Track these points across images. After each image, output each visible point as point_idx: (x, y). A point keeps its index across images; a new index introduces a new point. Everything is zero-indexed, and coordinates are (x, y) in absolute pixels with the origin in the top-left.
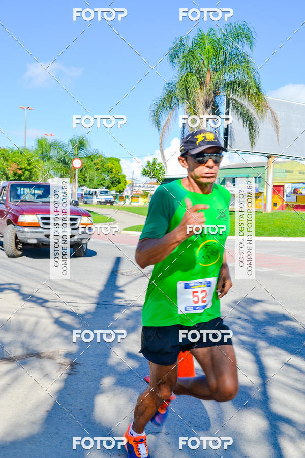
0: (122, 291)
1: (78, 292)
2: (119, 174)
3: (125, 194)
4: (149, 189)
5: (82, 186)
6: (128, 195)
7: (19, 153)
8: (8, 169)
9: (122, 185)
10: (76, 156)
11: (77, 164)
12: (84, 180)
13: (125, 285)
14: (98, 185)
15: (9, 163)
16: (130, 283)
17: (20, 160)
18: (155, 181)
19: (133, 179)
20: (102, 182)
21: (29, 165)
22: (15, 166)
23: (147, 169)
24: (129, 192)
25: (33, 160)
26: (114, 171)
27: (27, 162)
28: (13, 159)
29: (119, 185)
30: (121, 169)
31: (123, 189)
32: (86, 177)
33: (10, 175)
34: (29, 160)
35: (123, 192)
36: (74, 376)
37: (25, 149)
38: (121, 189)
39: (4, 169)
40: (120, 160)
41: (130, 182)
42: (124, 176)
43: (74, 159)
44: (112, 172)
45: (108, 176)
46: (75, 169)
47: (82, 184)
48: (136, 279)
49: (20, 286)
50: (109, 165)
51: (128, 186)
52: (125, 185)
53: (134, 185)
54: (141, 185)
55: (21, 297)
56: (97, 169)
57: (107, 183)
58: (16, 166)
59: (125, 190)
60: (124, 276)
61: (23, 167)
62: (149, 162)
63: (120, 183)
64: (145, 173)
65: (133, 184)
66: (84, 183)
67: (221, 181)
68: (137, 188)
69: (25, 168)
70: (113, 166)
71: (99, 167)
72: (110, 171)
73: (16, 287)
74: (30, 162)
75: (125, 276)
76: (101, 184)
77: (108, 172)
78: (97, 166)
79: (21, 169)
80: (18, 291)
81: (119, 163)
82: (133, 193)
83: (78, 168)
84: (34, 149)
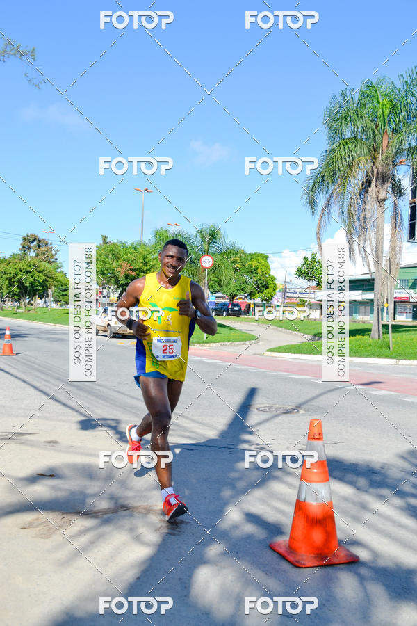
0: (251, 433)
1: (193, 432)
2: (267, 276)
3: (275, 302)
4: (306, 296)
5: (216, 292)
6: (279, 304)
7: (133, 249)
8: (119, 269)
9: (270, 290)
10: (206, 252)
11: (207, 262)
12: (219, 285)
13: (259, 424)
14: (238, 290)
15: (120, 262)
16: (267, 420)
17: (133, 258)
18: (314, 284)
19: (285, 282)
20: (243, 286)
21: (146, 264)
22: (126, 266)
23: (303, 268)
24: (281, 300)
25: (151, 257)
26: (259, 271)
27: (142, 260)
28: (125, 256)
29: (266, 291)
30: (269, 269)
31: (272, 296)
32: (220, 280)
33: (120, 278)
34: (144, 259)
35: (271, 299)
36: (177, 537)
37: (141, 244)
38: (269, 295)
39: (113, 271)
40: (267, 257)
41: (281, 287)
42: (273, 279)
43: (203, 256)
44: (256, 273)
45: (251, 278)
46: (204, 269)
47: (216, 290)
48: (276, 416)
49: (118, 422)
50: (254, 263)
51: (279, 291)
52: (274, 290)
53: (287, 291)
54: (297, 290)
55: (118, 436)
56: (235, 270)
57: (250, 287)
58: (128, 266)
59: (275, 297)
60: (259, 412)
61: (137, 267)
62: (305, 259)
63: (267, 288)
64: (301, 274)
65: (286, 289)
66: (219, 288)
67: (410, 284)
68: (291, 295)
69: (140, 269)
70: (258, 264)
71: (238, 266)
72: (253, 272)
73: (113, 423)
74: (147, 260)
75: (262, 413)
76: (242, 290)
77: (252, 273)
78: (237, 265)
79: (134, 270)
80: (114, 428)
81: (266, 261)
82: (286, 301)
83: (207, 268)
84: (152, 243)
